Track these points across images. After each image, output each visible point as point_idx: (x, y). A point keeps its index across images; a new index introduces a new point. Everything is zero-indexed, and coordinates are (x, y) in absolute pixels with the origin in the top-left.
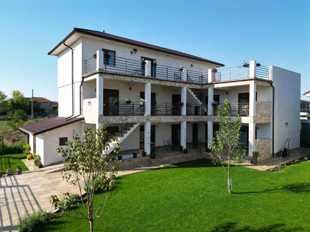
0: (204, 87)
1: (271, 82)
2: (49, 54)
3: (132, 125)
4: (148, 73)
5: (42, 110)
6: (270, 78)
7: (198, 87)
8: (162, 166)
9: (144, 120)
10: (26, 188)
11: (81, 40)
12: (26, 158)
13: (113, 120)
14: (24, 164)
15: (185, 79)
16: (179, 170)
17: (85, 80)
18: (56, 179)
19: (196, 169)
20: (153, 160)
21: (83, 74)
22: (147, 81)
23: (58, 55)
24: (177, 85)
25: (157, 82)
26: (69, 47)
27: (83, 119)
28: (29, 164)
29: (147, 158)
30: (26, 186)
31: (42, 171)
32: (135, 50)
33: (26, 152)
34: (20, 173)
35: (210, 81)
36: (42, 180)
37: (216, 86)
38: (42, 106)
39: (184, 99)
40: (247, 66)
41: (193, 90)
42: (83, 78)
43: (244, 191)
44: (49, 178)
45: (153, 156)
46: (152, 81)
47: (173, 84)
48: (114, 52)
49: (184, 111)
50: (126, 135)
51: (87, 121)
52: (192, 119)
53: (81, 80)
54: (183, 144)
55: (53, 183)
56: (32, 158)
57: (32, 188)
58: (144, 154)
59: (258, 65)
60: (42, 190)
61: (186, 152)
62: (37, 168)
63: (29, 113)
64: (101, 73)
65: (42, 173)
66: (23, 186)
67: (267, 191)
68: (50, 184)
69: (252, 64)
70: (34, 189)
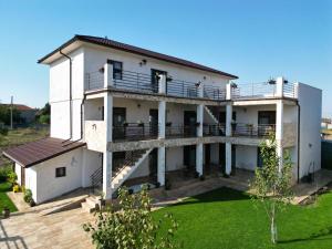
0: (222, 104)
1: (296, 101)
2: (40, 62)
3: (143, 151)
4: (161, 90)
5: (23, 120)
6: (296, 97)
7: (216, 104)
8: (180, 200)
9: (158, 145)
10: (18, 241)
11: (82, 49)
12: (11, 190)
13: (123, 146)
14: (10, 200)
15: (201, 95)
16: (202, 205)
17: (88, 97)
18: (57, 225)
19: (220, 203)
20: (168, 192)
21: (85, 90)
22: (161, 99)
23: (51, 64)
24: (194, 102)
25: (172, 100)
26: (66, 56)
27: (85, 144)
28: (17, 199)
29: (161, 189)
30: (18, 238)
31: (35, 211)
32: (145, 61)
33: (12, 181)
34: (7, 216)
35: (228, 97)
36: (38, 227)
37: (235, 104)
38: (22, 115)
39: (200, 119)
40: (272, 82)
41: (209, 107)
42: (85, 95)
43: (289, 238)
44: (47, 223)
45: (168, 186)
46: (167, 99)
47: (189, 102)
48: (121, 63)
49: (200, 131)
50: (137, 164)
51: (91, 147)
52: (208, 140)
53: (82, 97)
54: (200, 169)
55: (53, 232)
56: (20, 190)
57: (26, 241)
58: (158, 185)
59: (286, 82)
60: (40, 245)
61: (202, 179)
62: (28, 206)
63: (8, 123)
64: (110, 91)
65: (35, 215)
66: (14, 239)
67: (314, 237)
68: (49, 234)
69: (279, 81)
70: (30, 244)
